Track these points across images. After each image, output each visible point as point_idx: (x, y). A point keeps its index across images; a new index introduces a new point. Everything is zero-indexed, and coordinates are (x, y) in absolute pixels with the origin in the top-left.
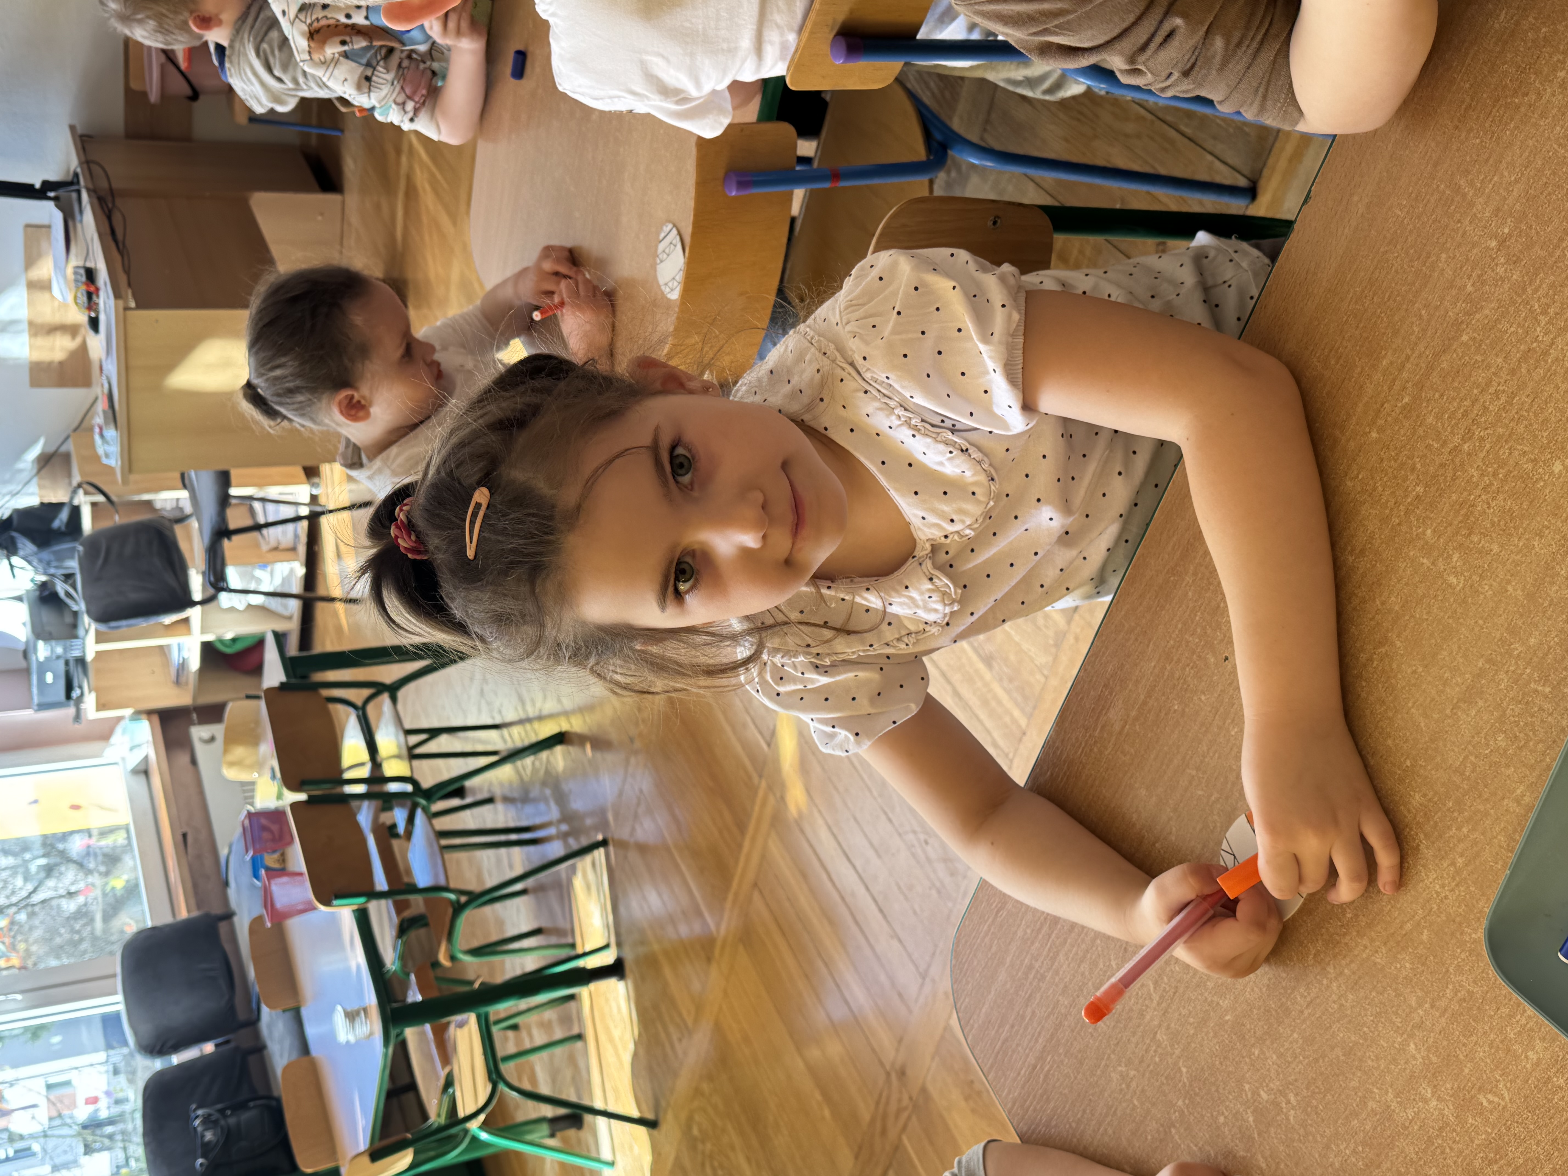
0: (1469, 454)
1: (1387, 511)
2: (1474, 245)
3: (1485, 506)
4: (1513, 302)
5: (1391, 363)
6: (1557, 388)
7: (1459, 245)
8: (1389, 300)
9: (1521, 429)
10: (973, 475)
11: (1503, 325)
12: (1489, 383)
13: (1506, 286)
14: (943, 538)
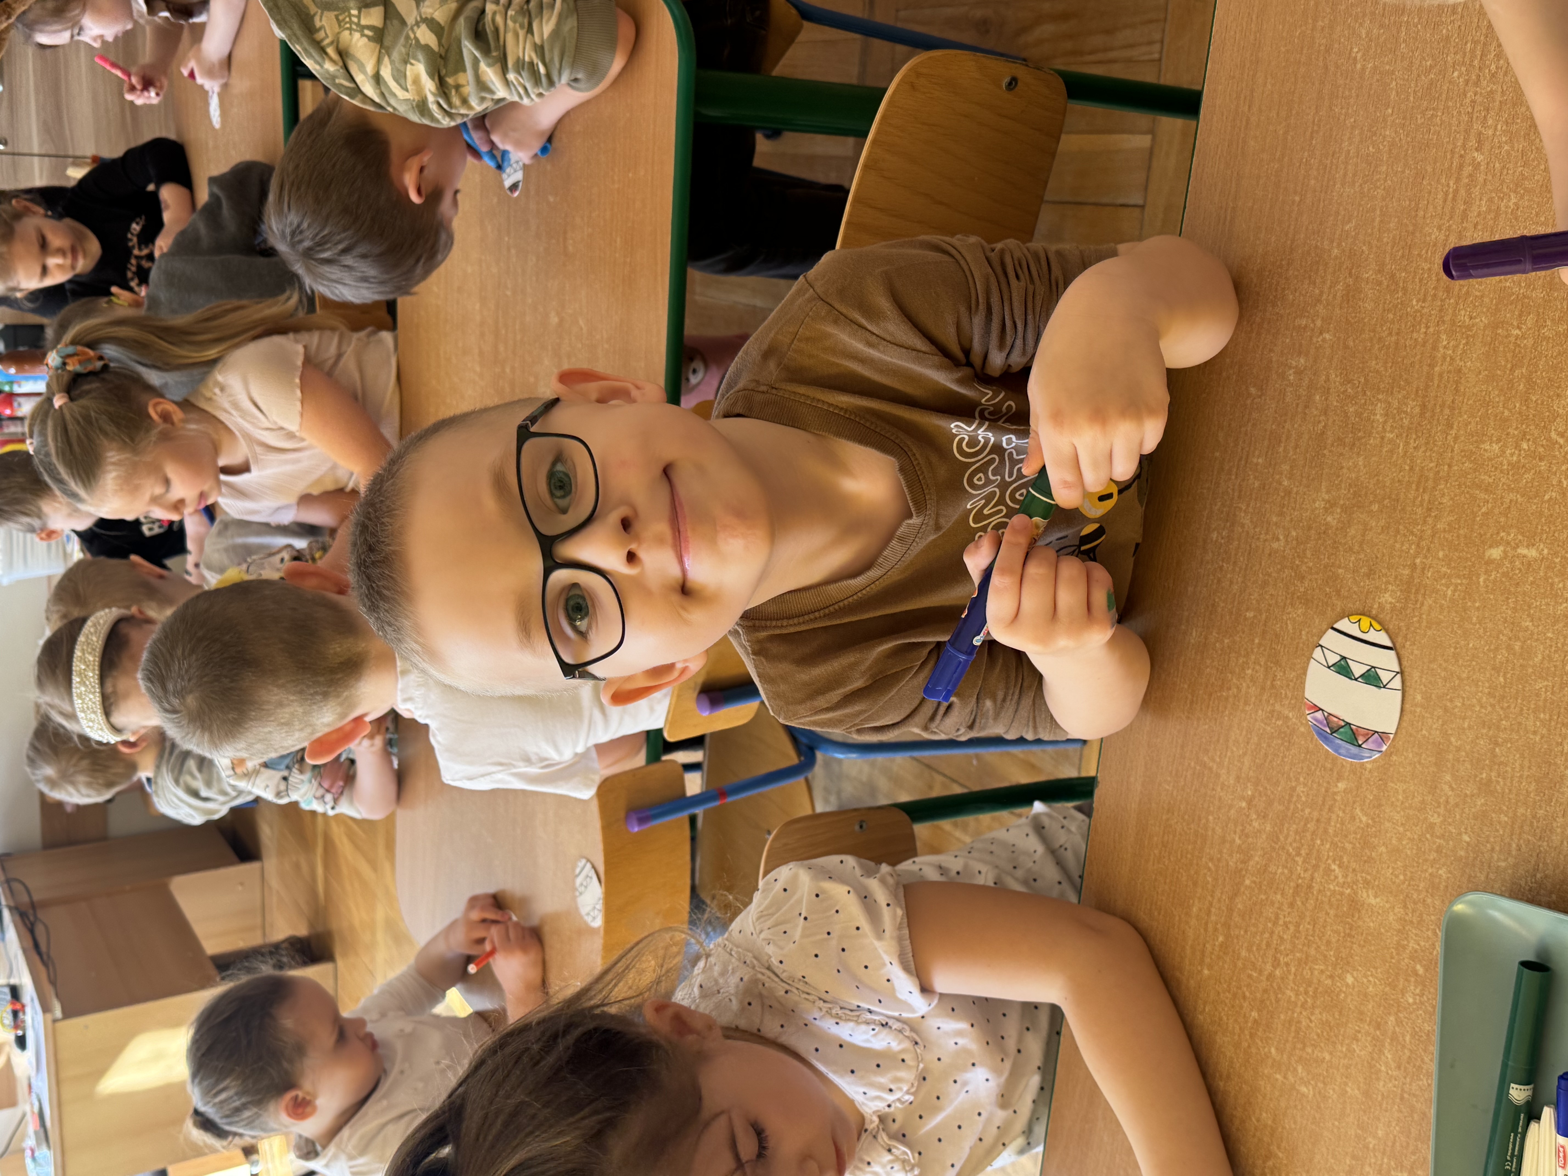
0: (1282, 978)
1: (1236, 1037)
2: (1231, 807)
3: (1308, 1021)
4: (1274, 849)
5: (1200, 910)
6: (1327, 914)
7: (1219, 808)
8: (1182, 857)
9: (1312, 952)
10: (899, 1044)
11: (1272, 869)
12: (1277, 917)
13: (1264, 837)
14: (887, 1108)
